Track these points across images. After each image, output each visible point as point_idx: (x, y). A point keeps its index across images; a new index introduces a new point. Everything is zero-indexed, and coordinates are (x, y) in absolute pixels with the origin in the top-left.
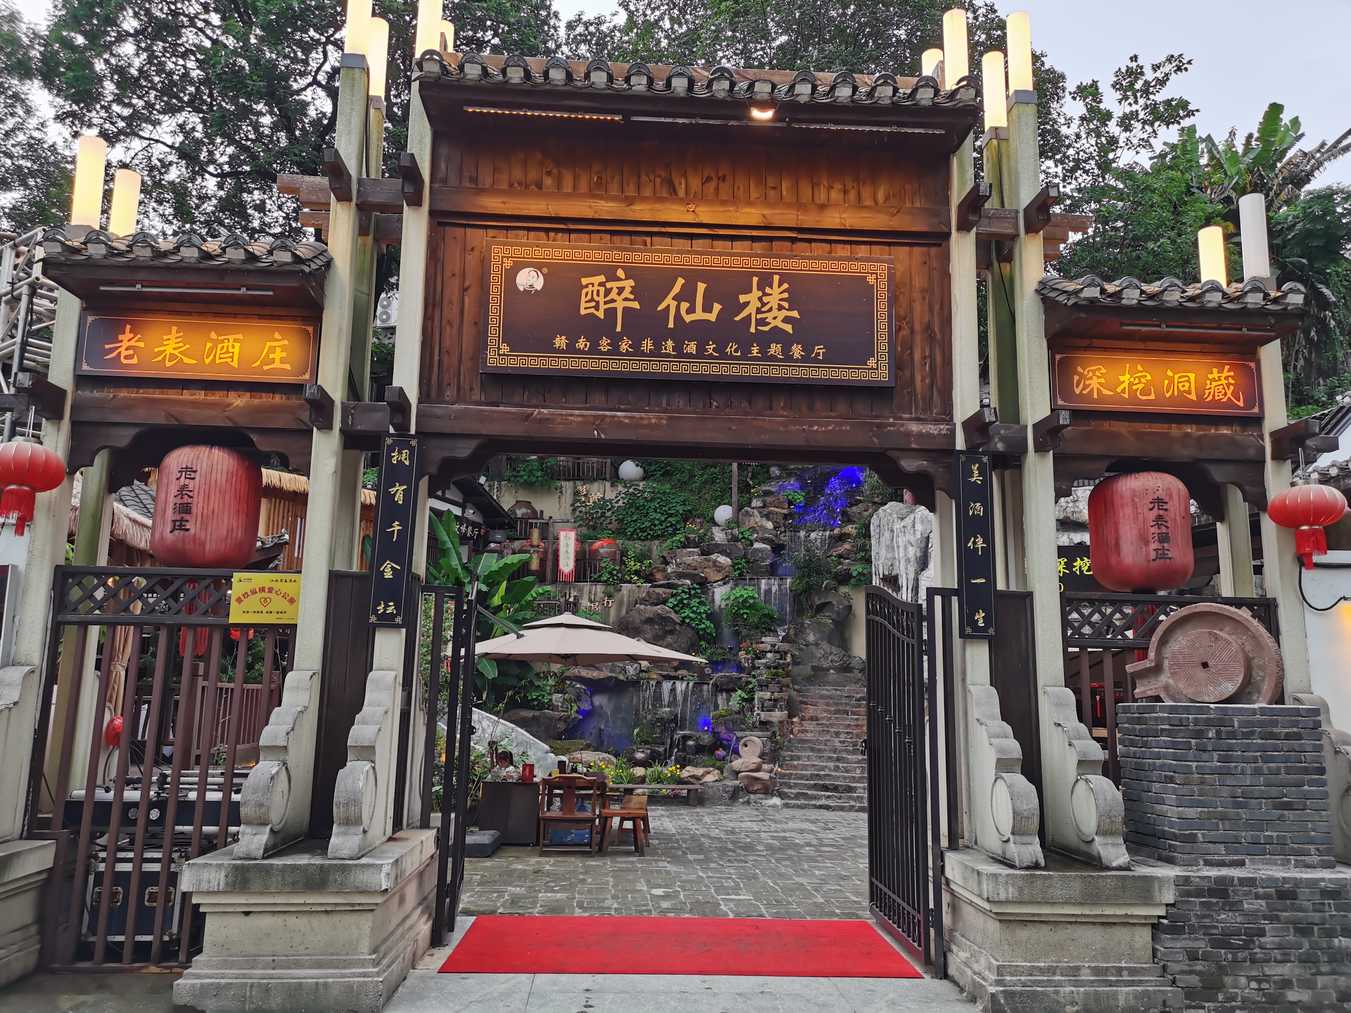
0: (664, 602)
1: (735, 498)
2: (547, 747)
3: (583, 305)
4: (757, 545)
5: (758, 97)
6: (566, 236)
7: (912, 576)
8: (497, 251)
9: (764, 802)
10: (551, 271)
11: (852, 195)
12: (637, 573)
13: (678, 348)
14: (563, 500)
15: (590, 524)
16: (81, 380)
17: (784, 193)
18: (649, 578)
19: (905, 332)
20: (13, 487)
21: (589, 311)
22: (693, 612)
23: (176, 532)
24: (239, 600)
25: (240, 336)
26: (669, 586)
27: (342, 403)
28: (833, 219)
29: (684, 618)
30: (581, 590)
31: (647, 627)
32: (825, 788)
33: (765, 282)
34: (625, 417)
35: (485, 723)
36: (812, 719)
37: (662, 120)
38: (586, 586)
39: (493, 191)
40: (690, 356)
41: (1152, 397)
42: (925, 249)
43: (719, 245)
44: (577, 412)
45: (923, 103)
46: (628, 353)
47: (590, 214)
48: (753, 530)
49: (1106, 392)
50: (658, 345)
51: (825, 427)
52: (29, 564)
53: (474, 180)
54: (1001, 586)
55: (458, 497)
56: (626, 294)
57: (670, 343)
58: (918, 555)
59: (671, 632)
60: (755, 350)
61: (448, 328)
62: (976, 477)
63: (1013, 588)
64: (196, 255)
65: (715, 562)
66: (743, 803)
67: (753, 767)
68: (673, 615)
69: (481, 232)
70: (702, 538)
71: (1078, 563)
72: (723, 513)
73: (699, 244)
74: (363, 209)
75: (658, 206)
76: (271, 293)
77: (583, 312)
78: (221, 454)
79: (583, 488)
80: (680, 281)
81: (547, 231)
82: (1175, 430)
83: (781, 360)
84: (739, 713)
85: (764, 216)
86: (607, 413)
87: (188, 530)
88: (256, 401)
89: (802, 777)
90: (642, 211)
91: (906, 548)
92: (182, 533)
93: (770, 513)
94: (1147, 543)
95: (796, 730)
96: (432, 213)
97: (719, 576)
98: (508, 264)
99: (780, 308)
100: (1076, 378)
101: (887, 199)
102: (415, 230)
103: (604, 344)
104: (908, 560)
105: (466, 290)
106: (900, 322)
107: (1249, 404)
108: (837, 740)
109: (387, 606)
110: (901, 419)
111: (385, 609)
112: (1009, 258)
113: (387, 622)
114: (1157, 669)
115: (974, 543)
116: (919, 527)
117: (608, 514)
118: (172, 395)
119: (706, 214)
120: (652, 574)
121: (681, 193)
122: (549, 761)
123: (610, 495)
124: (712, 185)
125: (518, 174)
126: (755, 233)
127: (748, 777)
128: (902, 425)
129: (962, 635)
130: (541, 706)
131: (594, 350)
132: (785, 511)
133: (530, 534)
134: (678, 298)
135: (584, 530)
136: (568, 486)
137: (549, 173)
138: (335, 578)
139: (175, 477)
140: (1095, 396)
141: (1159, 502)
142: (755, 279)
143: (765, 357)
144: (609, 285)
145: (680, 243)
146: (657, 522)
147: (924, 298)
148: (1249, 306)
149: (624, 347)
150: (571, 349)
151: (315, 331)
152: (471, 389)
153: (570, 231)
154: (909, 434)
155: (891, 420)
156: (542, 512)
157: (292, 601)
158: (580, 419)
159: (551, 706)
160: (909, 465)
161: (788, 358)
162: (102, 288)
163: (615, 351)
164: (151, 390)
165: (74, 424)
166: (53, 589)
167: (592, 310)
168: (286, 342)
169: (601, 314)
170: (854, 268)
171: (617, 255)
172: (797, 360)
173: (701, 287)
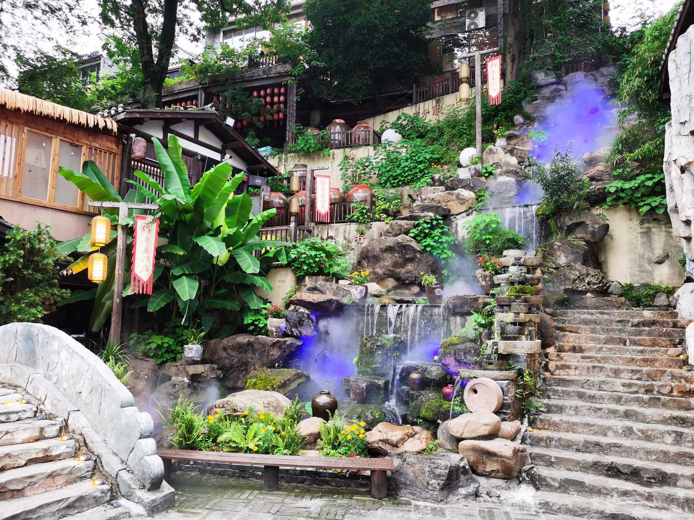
0: (406, 232)
1: (479, 142)
12: (385, 211)
14: (334, 163)
18: (395, 215)
26: (412, 218)
30: (337, 230)
38: (341, 226)
48: (497, 165)
59: (411, 260)
65: (458, 195)
67: (484, 431)
68: (414, 244)
70: (447, 179)
79: (350, 153)
93: (514, 150)
97: (463, 208)
120: (399, 211)
130: (258, 331)
136: (339, 152)
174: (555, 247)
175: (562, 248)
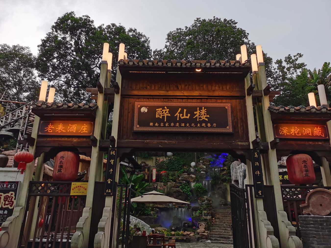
0: (179, 187)
1: (196, 160)
2: (149, 226)
3: (157, 115)
4: (202, 172)
5: (197, 67)
6: (153, 99)
7: (242, 180)
8: (136, 103)
9: (206, 241)
10: (149, 108)
11: (221, 88)
12: (172, 180)
13: (180, 125)
14: (153, 161)
15: (160, 167)
16: (39, 136)
17: (204, 88)
18: (175, 181)
19: (236, 120)
20: (21, 162)
21: (158, 117)
22: (186, 190)
23: (59, 172)
24: (73, 189)
25: (76, 125)
26: (180, 183)
27: (99, 140)
28: (216, 94)
29: (184, 191)
30: (158, 184)
31: (174, 194)
32: (222, 238)
33: (201, 108)
34: (167, 142)
35: (134, 220)
36: (218, 218)
37: (175, 72)
38: (159, 183)
39: (136, 90)
40: (183, 127)
41: (300, 135)
42: (239, 100)
43: (189, 100)
44: (155, 141)
45: (237, 66)
46: (168, 126)
47: (158, 94)
48: (201, 168)
49: (288, 134)
50: (175, 124)
51: (216, 144)
52: (24, 181)
53: (131, 87)
54: (265, 184)
55: (128, 161)
56: (167, 112)
57: (178, 124)
58: (243, 175)
59: (181, 195)
60: (199, 125)
61: (125, 121)
62: (256, 156)
63: (268, 184)
64: (67, 107)
65: (191, 177)
66: (201, 242)
67: (203, 232)
68: (181, 191)
69: (133, 99)
70: (188, 171)
71: (285, 176)
72: (193, 164)
73: (184, 100)
74: (106, 95)
75: (175, 92)
76: (84, 115)
77: (157, 117)
78: (70, 153)
79: (158, 158)
80: (180, 109)
81: (148, 98)
82: (307, 143)
83: (205, 127)
84: (198, 217)
85: (200, 93)
86: (163, 141)
87: (61, 172)
88: (79, 140)
89: (216, 234)
90: (170, 93)
91: (240, 173)
92: (60, 172)
93: (205, 164)
94: (302, 172)
95: (214, 221)
96: (121, 95)
97: (193, 180)
98: (139, 106)
99: (205, 115)
100: (280, 130)
101: (229, 88)
102: (117, 99)
103: (162, 124)
104: (240, 176)
105: (129, 112)
106: (234, 117)
107: (326, 136)
108: (225, 224)
109: (109, 190)
110: (237, 141)
111: (108, 191)
112: (261, 101)
113: (109, 195)
114: (308, 206)
115: (257, 173)
116: (243, 167)
117: (164, 165)
118: (60, 139)
119: (186, 93)
120: (175, 180)
121: (180, 88)
122: (150, 230)
123: (165, 160)
124: (187, 86)
125: (141, 86)
126: (198, 97)
127: (201, 234)
128: (236, 143)
129: (256, 197)
130: (148, 215)
131: (159, 126)
132: (208, 163)
133: (145, 170)
134: (179, 113)
135: (158, 169)
136: (154, 158)
137: (149, 85)
138: (96, 183)
139: (59, 159)
140: (285, 135)
141: (304, 161)
142: (198, 108)
143: (201, 126)
144: (163, 110)
145: (180, 100)
146: (176, 167)
147: (240, 111)
148: (323, 112)
149: (167, 125)
150: (154, 126)
151: (93, 123)
152: (130, 136)
153: (153, 98)
154: (238, 145)
155: (234, 142)
156: (148, 164)
157: (86, 189)
158: (156, 143)
159: (150, 215)
160: (239, 153)
161: (207, 126)
162: (45, 115)
163: (165, 126)
164: (55, 138)
165: (36, 146)
166: (29, 187)
167: (159, 117)
168: (87, 126)
169: (161, 117)
170: (222, 105)
171: (165, 104)
172: (209, 127)
173: (185, 110)
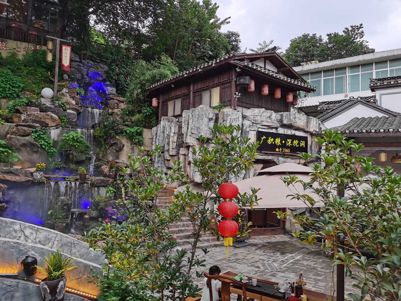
0: (29, 135)
4: (69, 111)
18: (10, 120)
26: (29, 126)
31: (23, 149)
65: (52, 117)
68: (37, 143)
72: (47, 92)
97: (54, 124)
120: (12, 118)
174: (108, 153)
175: (111, 154)
